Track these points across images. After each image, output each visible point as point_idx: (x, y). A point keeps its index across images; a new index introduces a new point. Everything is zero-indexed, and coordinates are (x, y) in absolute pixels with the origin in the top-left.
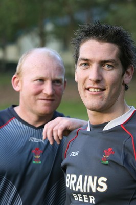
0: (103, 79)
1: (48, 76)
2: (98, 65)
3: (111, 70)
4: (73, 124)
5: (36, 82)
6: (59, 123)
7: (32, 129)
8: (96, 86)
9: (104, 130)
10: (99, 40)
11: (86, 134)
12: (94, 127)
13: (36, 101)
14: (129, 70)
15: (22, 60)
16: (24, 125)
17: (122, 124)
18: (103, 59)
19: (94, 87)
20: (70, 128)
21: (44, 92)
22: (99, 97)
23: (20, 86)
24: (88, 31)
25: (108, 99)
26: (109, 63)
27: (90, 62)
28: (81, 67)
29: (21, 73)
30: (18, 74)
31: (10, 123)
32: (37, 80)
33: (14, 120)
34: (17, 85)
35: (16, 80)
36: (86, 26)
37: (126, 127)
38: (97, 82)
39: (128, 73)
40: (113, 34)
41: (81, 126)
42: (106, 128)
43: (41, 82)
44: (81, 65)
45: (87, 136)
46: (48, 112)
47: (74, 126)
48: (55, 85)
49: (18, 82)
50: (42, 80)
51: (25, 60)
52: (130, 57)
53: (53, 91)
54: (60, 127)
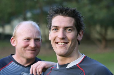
0: (66, 37)
1: (32, 37)
2: (63, 29)
3: (71, 32)
4: (48, 65)
5: (25, 40)
6: (40, 64)
7: (23, 67)
8: (62, 41)
9: (67, 68)
10: (63, 15)
11: (57, 70)
12: (61, 66)
13: (25, 51)
14: (81, 33)
15: (16, 28)
16: (18, 65)
17: (78, 64)
18: (66, 26)
19: (61, 41)
20: (46, 67)
21: (30, 46)
22: (64, 47)
23: (16, 43)
24: (57, 11)
25: (69, 48)
26: (69, 28)
27: (58, 28)
28: (53, 31)
29: (16, 36)
30: (14, 37)
31: (10, 64)
32: (25, 39)
33: (12, 62)
34: (14, 43)
35: (13, 40)
36: (56, 8)
37: (80, 66)
38: (63, 39)
39: (80, 34)
40: (71, 11)
41: (52, 66)
42: (68, 67)
43: (28, 40)
44: (53, 30)
45: (57, 72)
46: (33, 57)
47: (49, 66)
48: (36, 42)
49: (14, 41)
50: (28, 39)
51: (18, 28)
52: (81, 25)
53: (35, 45)
54: (40, 67)
